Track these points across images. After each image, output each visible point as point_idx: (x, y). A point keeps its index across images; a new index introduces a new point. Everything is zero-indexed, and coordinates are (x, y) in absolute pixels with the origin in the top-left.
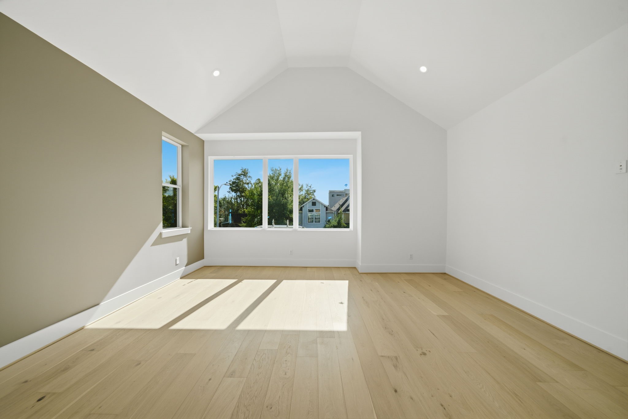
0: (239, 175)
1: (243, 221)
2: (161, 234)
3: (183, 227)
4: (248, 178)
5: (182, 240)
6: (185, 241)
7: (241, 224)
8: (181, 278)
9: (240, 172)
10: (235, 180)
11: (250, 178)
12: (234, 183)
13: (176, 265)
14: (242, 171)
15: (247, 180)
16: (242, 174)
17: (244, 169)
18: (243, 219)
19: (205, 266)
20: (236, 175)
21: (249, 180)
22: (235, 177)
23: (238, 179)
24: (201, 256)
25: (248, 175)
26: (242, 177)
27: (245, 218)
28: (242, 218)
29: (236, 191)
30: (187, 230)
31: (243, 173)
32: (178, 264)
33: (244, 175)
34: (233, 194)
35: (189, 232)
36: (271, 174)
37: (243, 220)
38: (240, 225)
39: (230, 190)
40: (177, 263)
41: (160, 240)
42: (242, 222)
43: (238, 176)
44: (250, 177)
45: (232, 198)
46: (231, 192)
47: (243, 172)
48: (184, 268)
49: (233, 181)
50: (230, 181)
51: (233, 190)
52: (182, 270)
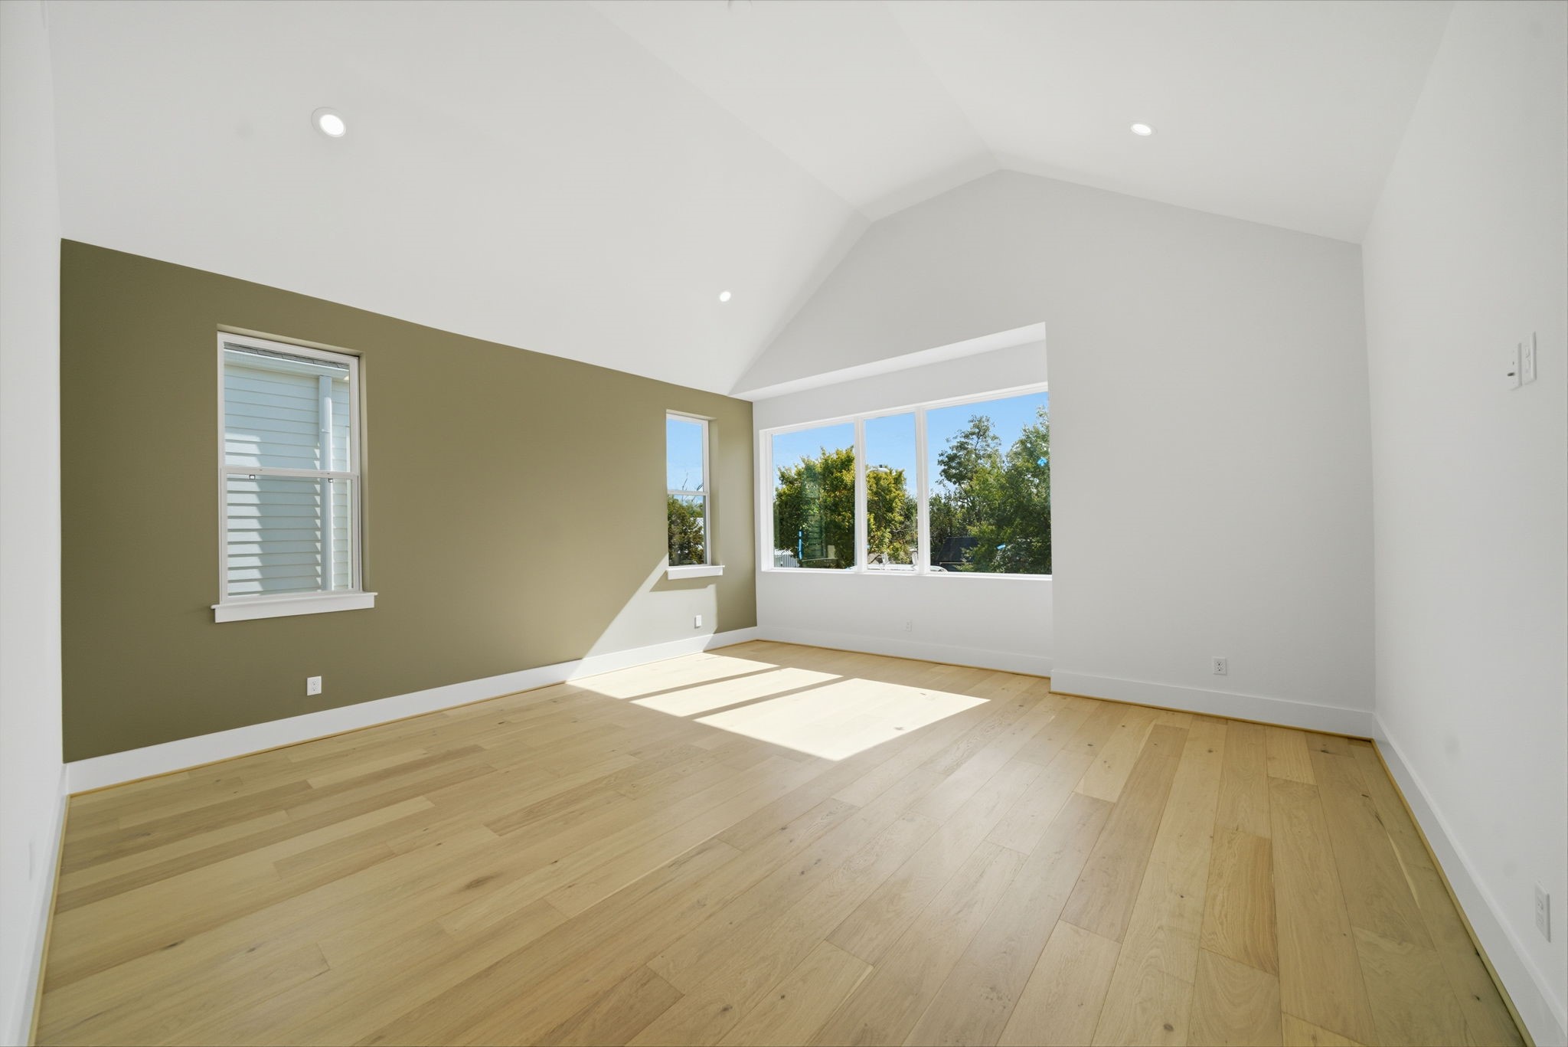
0: (967, 436)
1: (967, 558)
2: (666, 573)
3: (713, 563)
4: (990, 441)
5: (705, 586)
6: (711, 589)
7: (960, 565)
8: (705, 651)
9: (968, 428)
10: (955, 452)
11: (996, 441)
12: (952, 458)
13: (696, 627)
14: (972, 424)
15: (988, 446)
16: (973, 434)
17: (978, 417)
18: (966, 553)
19: (757, 640)
20: (956, 438)
21: (992, 445)
22: (955, 443)
23: (962, 446)
24: (750, 619)
25: (991, 433)
26: (973, 442)
27: (971, 550)
28: (963, 549)
29: (959, 478)
30: (718, 571)
31: (977, 430)
32: (698, 627)
33: (978, 435)
34: (952, 487)
35: (721, 573)
36: (1039, 426)
37: (968, 555)
38: (958, 567)
39: (943, 477)
40: (697, 625)
41: (665, 584)
42: (964, 560)
43: (963, 440)
44: (994, 438)
45: (949, 498)
46: (946, 482)
47: (975, 426)
48: (712, 635)
49: (950, 452)
50: (942, 455)
51: (949, 477)
52: (708, 638)
